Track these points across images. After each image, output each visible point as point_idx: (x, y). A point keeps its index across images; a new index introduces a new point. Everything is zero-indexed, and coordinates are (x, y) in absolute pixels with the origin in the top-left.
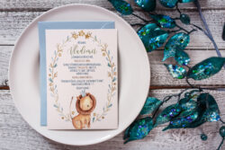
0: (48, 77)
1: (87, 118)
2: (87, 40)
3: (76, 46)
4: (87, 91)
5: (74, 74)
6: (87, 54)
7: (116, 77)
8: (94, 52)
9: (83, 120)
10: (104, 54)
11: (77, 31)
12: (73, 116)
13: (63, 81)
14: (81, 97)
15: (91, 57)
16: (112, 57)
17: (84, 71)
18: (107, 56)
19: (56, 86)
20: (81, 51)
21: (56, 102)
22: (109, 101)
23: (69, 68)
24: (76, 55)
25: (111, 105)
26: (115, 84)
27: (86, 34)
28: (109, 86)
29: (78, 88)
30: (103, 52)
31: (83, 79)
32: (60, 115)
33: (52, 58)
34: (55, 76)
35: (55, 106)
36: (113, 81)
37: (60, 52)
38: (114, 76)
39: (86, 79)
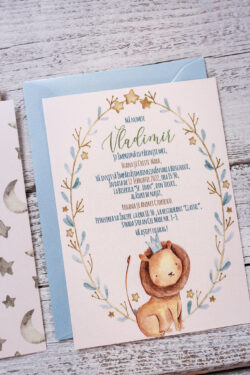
0: (61, 216)
2: (146, 112)
3: (122, 130)
4: (163, 237)
5: (126, 198)
6: (151, 146)
7: (231, 191)
8: (168, 137)
9: (162, 312)
10: (192, 141)
11: (120, 94)
12: (136, 306)
13: (100, 220)
14: (150, 254)
15: (161, 151)
16: (213, 145)
17: (148, 187)
18: (199, 144)
19: (84, 235)
20: (136, 139)
21: (89, 274)
22: (222, 254)
23: (112, 185)
24: (125, 150)
25: (228, 264)
26: (229, 210)
27: (142, 97)
28: (216, 216)
29: (138, 233)
30: (190, 135)
31: (149, 208)
32: (104, 307)
33: (66, 166)
34: (78, 210)
35: (87, 285)
36: (224, 203)
37: (85, 149)
38: (224, 191)
39: (156, 208)
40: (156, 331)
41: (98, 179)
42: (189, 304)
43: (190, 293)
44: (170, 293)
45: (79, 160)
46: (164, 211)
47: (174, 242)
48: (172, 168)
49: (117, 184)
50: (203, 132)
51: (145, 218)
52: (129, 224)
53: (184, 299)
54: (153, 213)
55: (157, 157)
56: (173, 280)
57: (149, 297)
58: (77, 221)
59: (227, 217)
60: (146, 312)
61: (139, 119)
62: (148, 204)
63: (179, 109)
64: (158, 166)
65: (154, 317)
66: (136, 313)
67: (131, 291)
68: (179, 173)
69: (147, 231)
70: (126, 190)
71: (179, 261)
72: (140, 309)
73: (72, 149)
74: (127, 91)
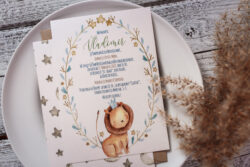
0: (60, 87)
1: (123, 139)
2: (109, 28)
3: (95, 38)
4: (118, 100)
5: (97, 77)
6: (112, 47)
7: (157, 73)
8: (121, 42)
9: (117, 143)
10: (136, 45)
11: (94, 17)
12: (102, 139)
13: (82, 89)
14: (110, 109)
15: (118, 50)
16: (148, 47)
17: (110, 71)
18: (140, 46)
19: (73, 99)
20: (103, 44)
21: (75, 121)
22: (152, 110)
23: (89, 70)
24: (97, 50)
25: (155, 116)
26: (157, 85)
27: (107, 19)
28: (149, 88)
29: (104, 97)
30: (134, 41)
31: (110, 83)
32: (84, 140)
33: (63, 59)
34: (70, 84)
35: (74, 127)
36: (154, 81)
37: (74, 49)
38: (154, 74)
39: (114, 83)
41: (81, 66)
42: (133, 139)
43: (133, 132)
44: (122, 132)
45: (71, 56)
46: (118, 85)
47: (125, 103)
48: (124, 60)
49: (92, 69)
50: (142, 39)
51: (108, 89)
52: (98, 93)
53: (130, 135)
54: (112, 86)
55: (115, 54)
57: (109, 135)
58: (69, 90)
59: (155, 88)
60: (108, 142)
61: (105, 32)
62: (110, 81)
63: (128, 26)
64: (116, 59)
65: (112, 146)
68: (128, 63)
70: (97, 73)
71: (127, 114)
72: (105, 141)
73: (67, 49)
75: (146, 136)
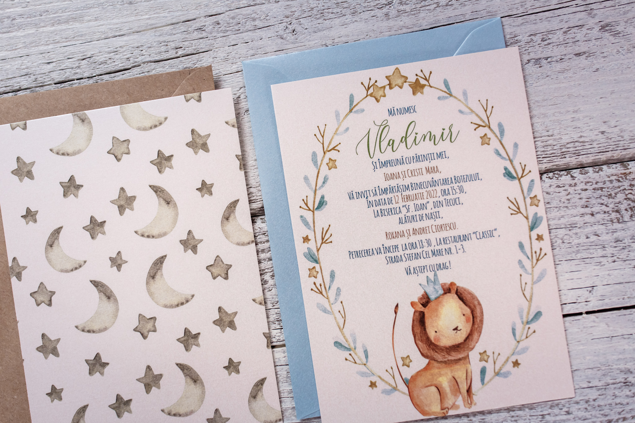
0: (301, 248)
2: (418, 100)
4: (445, 278)
6: (426, 147)
7: (541, 210)
8: (450, 135)
10: (485, 140)
13: (355, 254)
14: (426, 301)
16: (516, 145)
17: (423, 207)
18: (495, 143)
19: (332, 275)
20: (404, 139)
21: (341, 330)
22: (530, 301)
23: (370, 204)
24: (389, 155)
25: (538, 315)
26: (540, 238)
27: (412, 79)
28: (521, 246)
30: (482, 131)
31: (423, 237)
32: (363, 374)
33: (306, 179)
34: (324, 241)
35: (338, 344)
36: (532, 228)
37: (332, 155)
38: (532, 210)
39: (433, 237)
40: (436, 408)
41: (351, 197)
42: (483, 371)
44: (455, 356)
45: (324, 170)
46: (445, 240)
47: (460, 284)
48: (457, 179)
49: (378, 203)
50: (500, 126)
51: (419, 250)
52: (395, 260)
53: (475, 364)
54: (429, 243)
55: (433, 163)
56: (460, 337)
57: (427, 361)
58: (322, 256)
59: (536, 248)
60: (421, 381)
61: (408, 110)
62: (423, 231)
63: (465, 94)
64: (437, 177)
65: (433, 389)
66: (407, 382)
67: (401, 353)
68: (466, 186)
69: (423, 269)
70: (391, 212)
71: (468, 311)
72: (414, 378)
73: (314, 155)
74: (389, 70)
75: (516, 364)
